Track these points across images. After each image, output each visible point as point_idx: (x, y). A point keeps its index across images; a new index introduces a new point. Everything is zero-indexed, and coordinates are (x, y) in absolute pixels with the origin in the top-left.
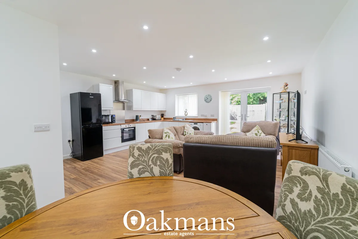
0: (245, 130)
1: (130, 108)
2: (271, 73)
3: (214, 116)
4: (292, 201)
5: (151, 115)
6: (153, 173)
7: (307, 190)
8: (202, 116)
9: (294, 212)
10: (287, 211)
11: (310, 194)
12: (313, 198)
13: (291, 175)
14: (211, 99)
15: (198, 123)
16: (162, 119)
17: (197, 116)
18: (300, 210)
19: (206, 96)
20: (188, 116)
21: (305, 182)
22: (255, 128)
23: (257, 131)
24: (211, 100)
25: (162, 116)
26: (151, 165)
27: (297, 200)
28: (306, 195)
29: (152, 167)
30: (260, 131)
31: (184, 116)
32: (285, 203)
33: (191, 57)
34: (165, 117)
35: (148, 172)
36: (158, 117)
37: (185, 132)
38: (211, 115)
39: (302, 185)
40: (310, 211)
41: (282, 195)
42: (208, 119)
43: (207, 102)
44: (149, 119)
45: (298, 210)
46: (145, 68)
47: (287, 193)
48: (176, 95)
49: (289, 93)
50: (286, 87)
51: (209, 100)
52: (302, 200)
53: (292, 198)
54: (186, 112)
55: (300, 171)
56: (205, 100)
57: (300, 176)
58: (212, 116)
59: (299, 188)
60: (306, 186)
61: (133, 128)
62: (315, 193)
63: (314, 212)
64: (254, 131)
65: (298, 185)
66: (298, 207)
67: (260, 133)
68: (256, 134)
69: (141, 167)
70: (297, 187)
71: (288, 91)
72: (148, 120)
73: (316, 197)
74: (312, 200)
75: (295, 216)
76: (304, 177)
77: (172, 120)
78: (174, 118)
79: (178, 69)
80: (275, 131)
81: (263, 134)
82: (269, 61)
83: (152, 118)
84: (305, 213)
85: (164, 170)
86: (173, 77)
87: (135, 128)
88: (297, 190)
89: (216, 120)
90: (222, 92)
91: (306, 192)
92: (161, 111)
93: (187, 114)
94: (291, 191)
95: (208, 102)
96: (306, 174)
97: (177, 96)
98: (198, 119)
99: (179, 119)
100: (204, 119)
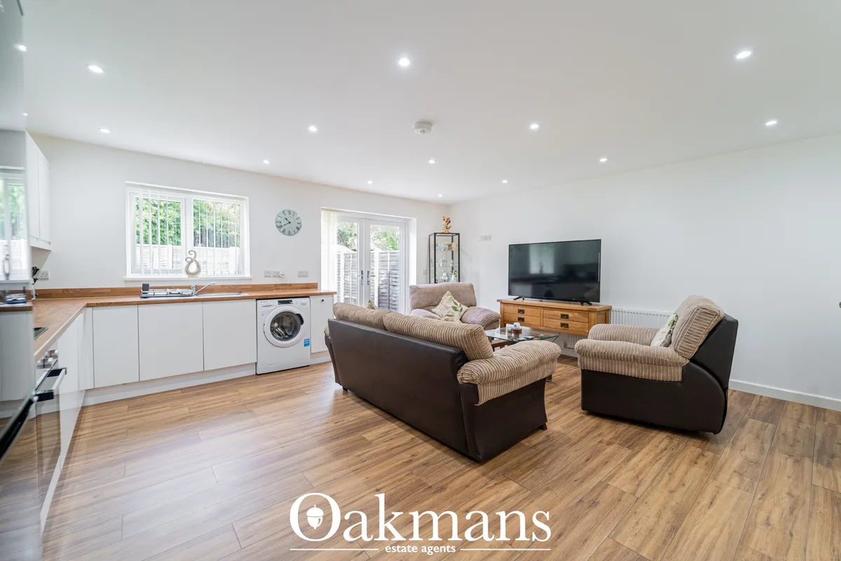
0: (423, 304)
3: (307, 276)
8: (267, 275)
14: (299, 226)
15: (294, 300)
19: (283, 212)
20: (202, 275)
22: (446, 297)
24: (298, 229)
30: (458, 304)
31: (185, 276)
38: (300, 272)
42: (291, 285)
43: (287, 232)
51: (293, 227)
54: (190, 263)
56: (282, 229)
58: (301, 275)
78: (144, 288)
89: (313, 287)
93: (198, 271)
95: (289, 234)
98: (253, 286)
99: (178, 290)
100: (275, 285)
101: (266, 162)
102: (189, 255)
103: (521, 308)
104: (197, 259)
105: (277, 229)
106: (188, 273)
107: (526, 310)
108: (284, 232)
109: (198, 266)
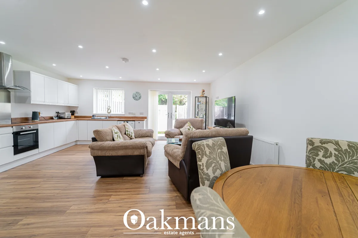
0: (178, 127)
1: (24, 100)
2: (195, 80)
3: (143, 114)
4: (320, 160)
5: (55, 112)
6: (221, 169)
7: (329, 151)
8: (130, 113)
9: (323, 166)
10: (317, 167)
11: (331, 153)
12: (333, 155)
13: (314, 146)
14: (140, 97)
15: (129, 122)
16: (73, 117)
17: (124, 113)
18: (327, 164)
19: (135, 93)
20: (111, 113)
21: (325, 148)
22: (187, 124)
23: (189, 127)
24: (140, 98)
25: (73, 113)
26: (219, 161)
27: (323, 159)
28: (328, 154)
29: (220, 163)
30: (192, 127)
31: (107, 113)
32: (314, 163)
33: (154, 51)
34: (76, 115)
35: (219, 169)
36: (68, 114)
37: (127, 131)
39: (324, 150)
40: (333, 162)
41: (311, 159)
42: (137, 117)
43: (136, 99)
44: (54, 118)
45: (325, 164)
46: (80, 47)
47: (315, 157)
48: (94, 88)
49: (206, 97)
50: (203, 93)
51: (138, 97)
52: (326, 158)
53: (319, 159)
54: (108, 110)
55: (320, 143)
56: (134, 98)
57: (321, 145)
58: (141, 114)
59: (322, 152)
60: (326, 150)
61: (35, 131)
62: (334, 152)
63: (336, 162)
64: (186, 127)
65: (321, 150)
66: (324, 162)
67: (191, 128)
68: (189, 129)
69: (213, 165)
70: (321, 152)
71: (205, 95)
72: (52, 118)
73: (335, 154)
74: (333, 156)
75: (324, 168)
76: (324, 145)
77: (91, 119)
78: (93, 116)
79: (125, 59)
80: (202, 126)
81: (194, 129)
82: (204, 71)
83: (57, 116)
84: (330, 164)
85: (227, 164)
86: (107, 67)
87: (37, 130)
88: (321, 153)
89: (146, 118)
90: (151, 90)
91: (328, 153)
92: (69, 106)
93: (111, 112)
94: (317, 155)
95: (137, 100)
96: (325, 144)
97: (95, 90)
98: (125, 117)
99: (100, 117)
100: (132, 117)
101: (121, 78)
102: (108, 107)
104: (110, 109)
105: (133, 98)
106: (108, 112)
108: (135, 99)
109: (110, 110)
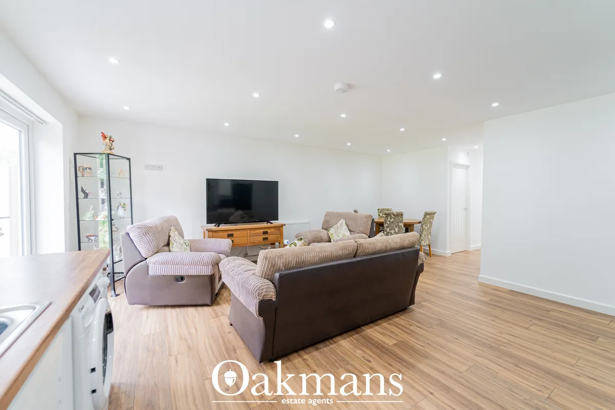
103: (229, 233)
107: (235, 233)
